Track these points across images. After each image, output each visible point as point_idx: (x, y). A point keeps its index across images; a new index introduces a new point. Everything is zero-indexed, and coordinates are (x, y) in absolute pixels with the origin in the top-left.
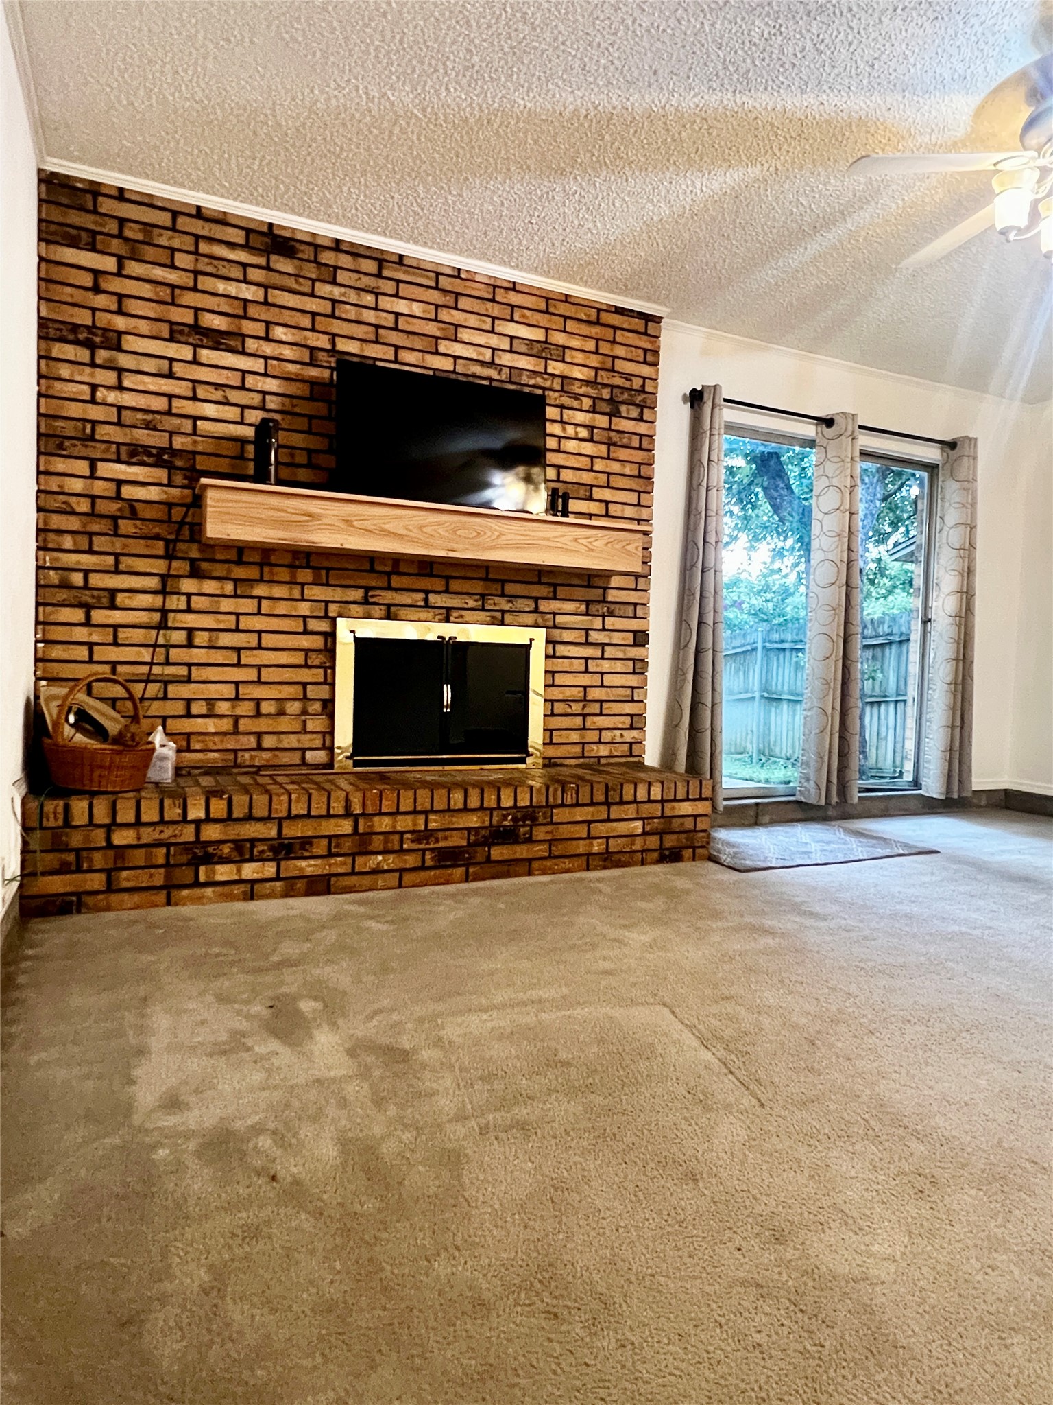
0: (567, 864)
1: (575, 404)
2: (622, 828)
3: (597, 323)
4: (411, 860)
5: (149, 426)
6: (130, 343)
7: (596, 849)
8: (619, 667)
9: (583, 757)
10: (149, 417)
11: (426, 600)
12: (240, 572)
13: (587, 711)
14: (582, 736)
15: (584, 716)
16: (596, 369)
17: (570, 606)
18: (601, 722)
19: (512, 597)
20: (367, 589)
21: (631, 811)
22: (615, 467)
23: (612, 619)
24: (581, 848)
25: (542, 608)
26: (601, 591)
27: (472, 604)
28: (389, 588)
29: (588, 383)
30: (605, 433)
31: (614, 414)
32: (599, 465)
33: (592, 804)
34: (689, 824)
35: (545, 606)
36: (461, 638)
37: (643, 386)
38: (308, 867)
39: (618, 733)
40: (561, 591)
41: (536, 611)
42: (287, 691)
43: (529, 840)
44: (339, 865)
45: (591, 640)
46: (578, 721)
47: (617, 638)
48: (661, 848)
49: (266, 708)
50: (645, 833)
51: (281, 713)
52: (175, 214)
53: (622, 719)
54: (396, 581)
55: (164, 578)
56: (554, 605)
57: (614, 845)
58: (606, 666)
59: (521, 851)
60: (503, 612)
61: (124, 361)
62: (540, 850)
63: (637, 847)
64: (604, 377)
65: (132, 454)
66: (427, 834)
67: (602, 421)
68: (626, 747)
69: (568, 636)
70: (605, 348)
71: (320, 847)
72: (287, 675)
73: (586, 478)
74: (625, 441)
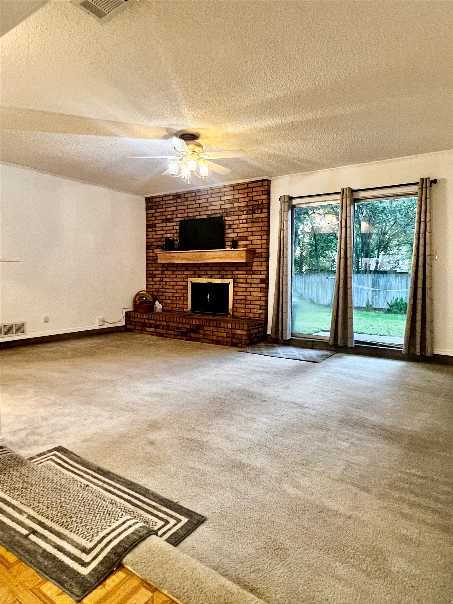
0: (207, 341)
1: (242, 213)
2: (221, 334)
3: (248, 188)
4: (176, 333)
5: (160, 241)
6: (158, 225)
7: (214, 339)
8: (256, 290)
9: (245, 316)
10: (160, 239)
11: (207, 273)
12: (174, 269)
13: (247, 303)
14: (245, 310)
15: (246, 304)
16: (248, 202)
17: (241, 272)
18: (250, 306)
19: (226, 271)
20: (195, 271)
21: (223, 330)
22: (254, 229)
23: (254, 275)
24: (211, 337)
25: (234, 273)
26: (250, 267)
27: (217, 273)
28: (199, 270)
29: (246, 206)
30: (251, 220)
31: (254, 213)
32: (249, 230)
33: (213, 326)
34: (240, 337)
35: (235, 272)
36: (213, 282)
37: (262, 202)
38: (159, 330)
39: (256, 310)
40: (239, 268)
41: (232, 274)
42: (181, 295)
43: (199, 333)
44: (164, 331)
45: (247, 282)
46: (244, 306)
47: (255, 281)
48: (232, 342)
49: (178, 298)
50: (227, 337)
51: (180, 299)
52: (162, 197)
53: (257, 306)
54: (201, 268)
55: (162, 271)
56: (237, 272)
57: (219, 339)
58: (252, 290)
59: (197, 336)
60: (224, 275)
61: (157, 229)
62: (201, 336)
63: (225, 340)
64: (250, 203)
65: (158, 247)
66: (178, 328)
67: (250, 216)
68: (258, 315)
69: (241, 281)
70: (250, 195)
71: (161, 327)
72: (181, 291)
73: (246, 234)
74: (257, 220)
